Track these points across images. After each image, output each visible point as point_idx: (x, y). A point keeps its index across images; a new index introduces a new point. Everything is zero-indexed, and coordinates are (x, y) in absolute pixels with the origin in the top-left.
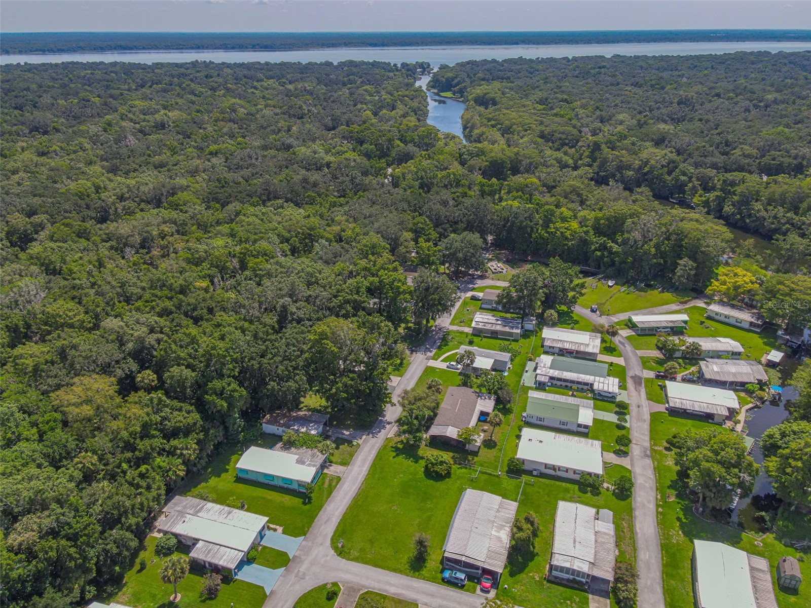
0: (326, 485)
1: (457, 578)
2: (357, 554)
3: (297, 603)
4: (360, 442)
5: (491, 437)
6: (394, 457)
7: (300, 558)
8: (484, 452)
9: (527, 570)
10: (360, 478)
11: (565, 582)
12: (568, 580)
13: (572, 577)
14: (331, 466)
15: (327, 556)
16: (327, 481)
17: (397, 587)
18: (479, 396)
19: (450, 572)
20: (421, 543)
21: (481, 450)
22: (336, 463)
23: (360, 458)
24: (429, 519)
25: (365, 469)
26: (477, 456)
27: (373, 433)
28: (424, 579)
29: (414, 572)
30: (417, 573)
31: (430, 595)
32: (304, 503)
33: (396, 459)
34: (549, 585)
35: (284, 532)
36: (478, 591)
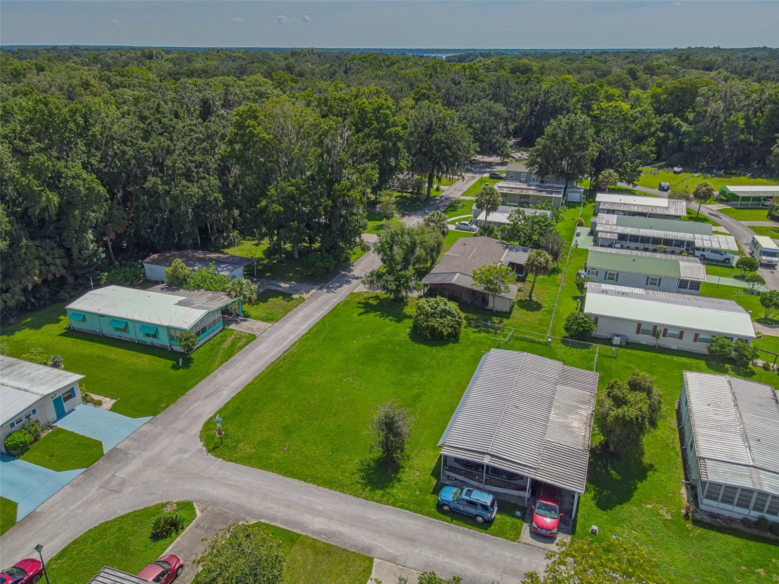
0: (226, 345)
1: (473, 504)
2: (250, 450)
3: (74, 543)
4: (305, 296)
5: (530, 297)
6: (360, 314)
7: (127, 453)
8: (518, 314)
9: (636, 495)
10: (290, 339)
11: (741, 527)
12: (745, 521)
13: (754, 514)
14: (245, 321)
15: (185, 452)
16: (229, 340)
17: (331, 518)
18: (507, 247)
19: (455, 490)
20: (389, 426)
21: (514, 311)
22: (256, 318)
23: (301, 314)
24: (416, 399)
25: (304, 328)
26: (508, 318)
27: (328, 288)
28: (393, 505)
29: (372, 490)
30: (380, 492)
31: (406, 539)
32: (175, 367)
33: (361, 317)
34: (699, 531)
35: (113, 409)
36: (525, 534)
